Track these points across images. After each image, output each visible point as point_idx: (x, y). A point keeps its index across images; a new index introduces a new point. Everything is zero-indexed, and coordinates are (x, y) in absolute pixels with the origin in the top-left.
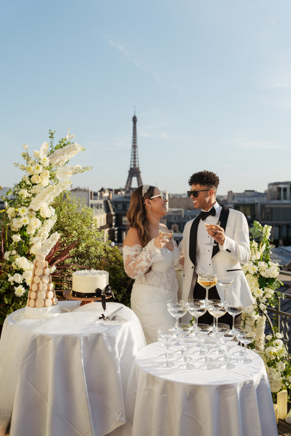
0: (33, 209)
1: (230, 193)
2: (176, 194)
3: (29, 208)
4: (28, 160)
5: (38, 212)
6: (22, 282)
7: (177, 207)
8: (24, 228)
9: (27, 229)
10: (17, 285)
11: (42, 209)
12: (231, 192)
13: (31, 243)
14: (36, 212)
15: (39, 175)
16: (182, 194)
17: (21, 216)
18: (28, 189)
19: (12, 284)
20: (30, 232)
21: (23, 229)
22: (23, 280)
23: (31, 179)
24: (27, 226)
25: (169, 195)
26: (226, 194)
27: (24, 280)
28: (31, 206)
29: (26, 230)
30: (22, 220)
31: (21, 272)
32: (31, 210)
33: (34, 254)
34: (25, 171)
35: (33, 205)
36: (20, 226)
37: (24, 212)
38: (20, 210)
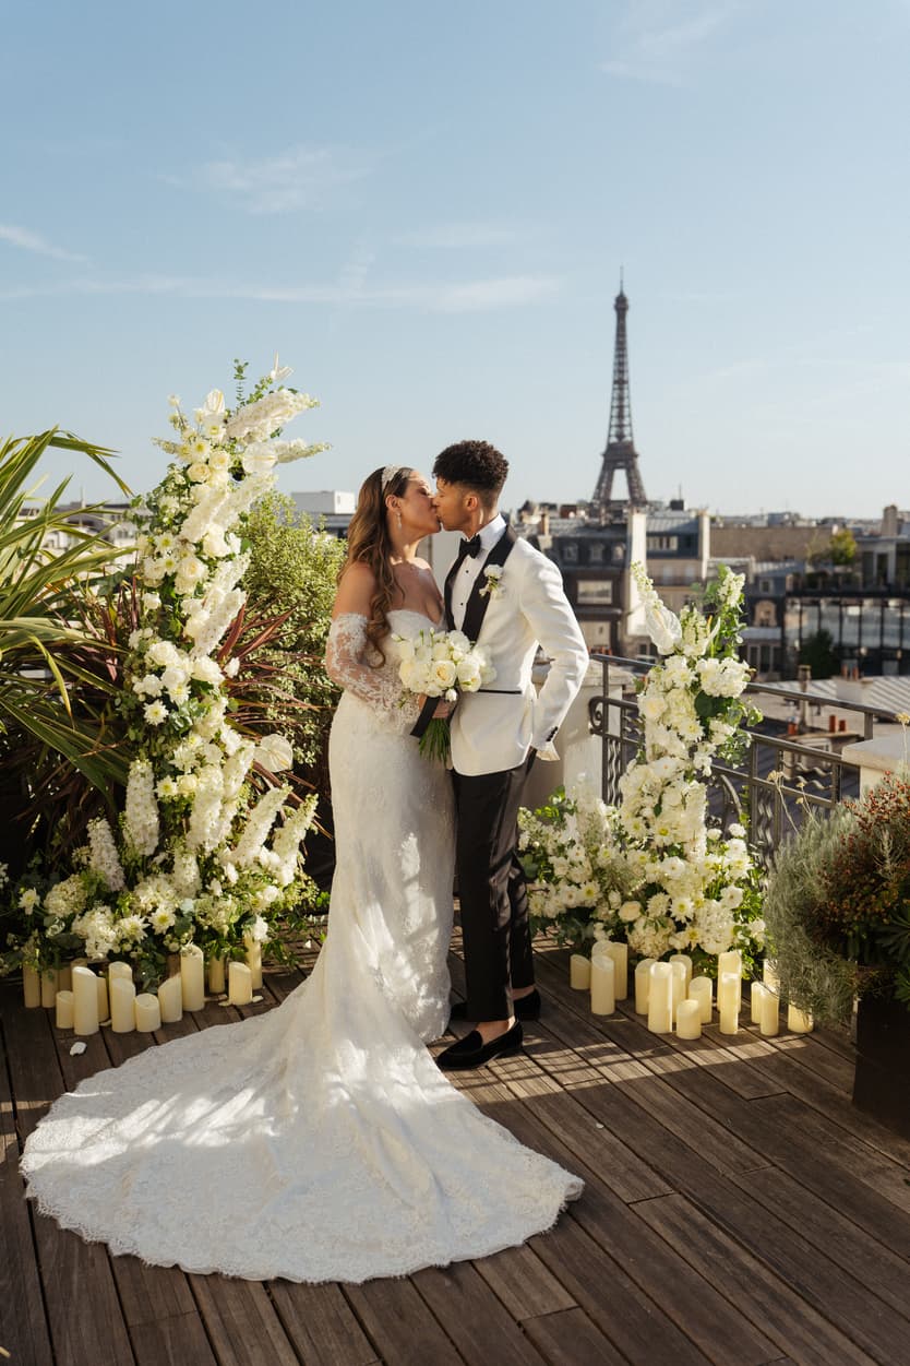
0: (187, 538)
1: (891, 510)
2: (737, 518)
3: (180, 536)
4: (183, 429)
5: (199, 545)
6: (161, 694)
7: (737, 556)
8: (170, 581)
9: (177, 580)
10: (150, 700)
11: (207, 539)
12: (894, 508)
13: (185, 613)
14: (195, 544)
15: (207, 463)
16: (755, 518)
17: (162, 553)
18: (180, 495)
19: (142, 698)
20: (184, 587)
21: (168, 582)
22: (162, 691)
23: (188, 472)
24: (175, 575)
25: (713, 520)
26: (878, 515)
27: (165, 689)
28: (184, 533)
29: (173, 585)
30: (162, 562)
31: (159, 672)
32: (185, 541)
33: (192, 635)
34: (175, 455)
35: (188, 529)
36: (160, 575)
37: (168, 546)
38: (158, 540)
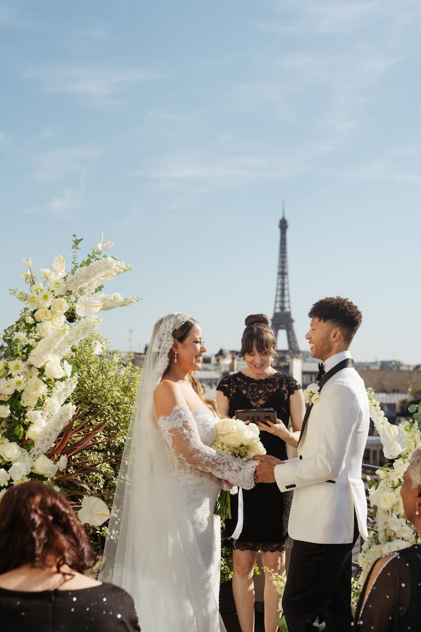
0: (33, 364)
3: (27, 362)
4: (33, 283)
5: (42, 370)
6: (7, 484)
8: (18, 396)
9: (23, 396)
11: (48, 365)
13: (27, 420)
14: (38, 369)
15: (49, 309)
17: (13, 374)
18: (29, 331)
20: (27, 401)
21: (16, 396)
22: (9, 481)
23: (36, 314)
24: (22, 391)
27: (11, 480)
28: (31, 360)
29: (20, 399)
30: (13, 381)
31: (7, 466)
32: (31, 366)
33: (33, 438)
34: (26, 302)
35: (33, 357)
36: (10, 391)
37: (18, 369)
38: (12, 364)
